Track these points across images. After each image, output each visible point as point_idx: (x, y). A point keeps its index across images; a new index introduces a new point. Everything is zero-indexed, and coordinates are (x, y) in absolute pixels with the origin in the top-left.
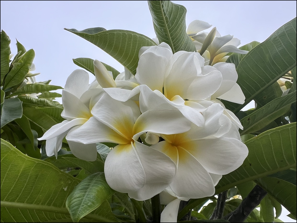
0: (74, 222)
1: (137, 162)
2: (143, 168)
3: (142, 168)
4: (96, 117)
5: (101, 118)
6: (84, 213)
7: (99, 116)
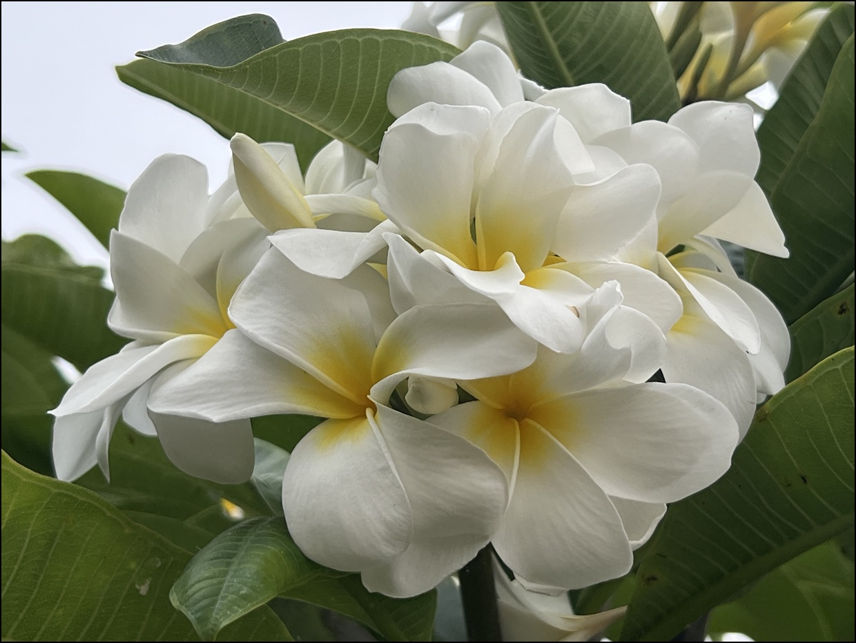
0: (203, 640)
1: (385, 470)
2: (402, 486)
3: (399, 487)
4: (247, 331)
5: (264, 335)
6: (229, 616)
7: (259, 328)
